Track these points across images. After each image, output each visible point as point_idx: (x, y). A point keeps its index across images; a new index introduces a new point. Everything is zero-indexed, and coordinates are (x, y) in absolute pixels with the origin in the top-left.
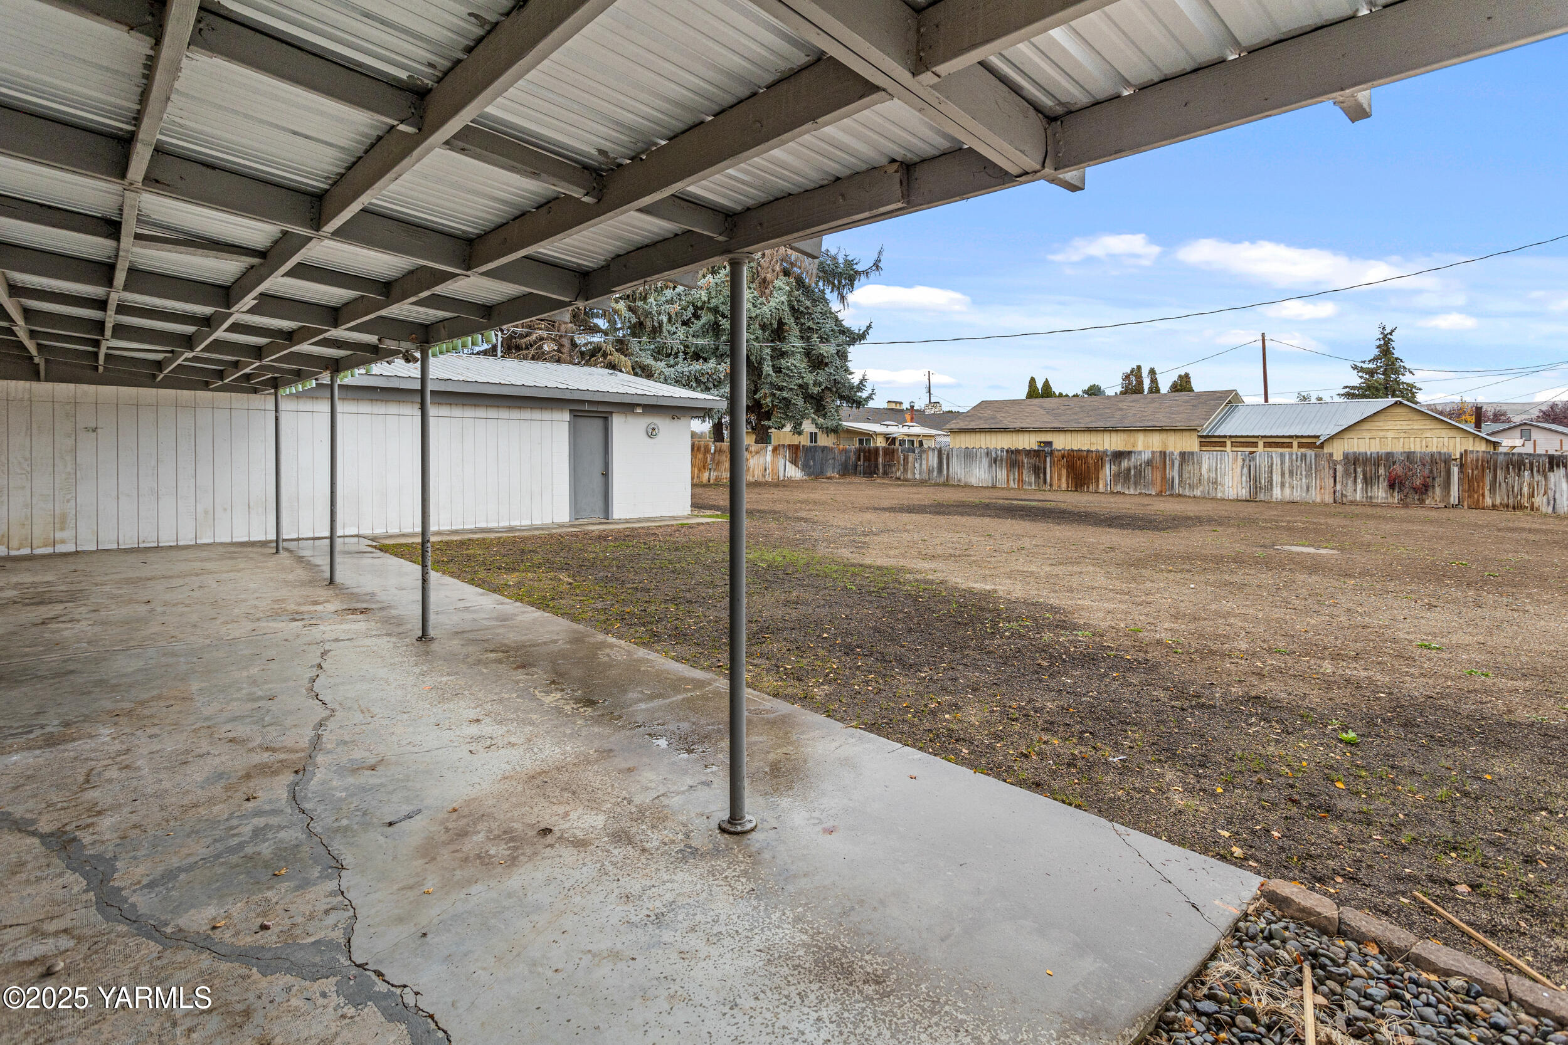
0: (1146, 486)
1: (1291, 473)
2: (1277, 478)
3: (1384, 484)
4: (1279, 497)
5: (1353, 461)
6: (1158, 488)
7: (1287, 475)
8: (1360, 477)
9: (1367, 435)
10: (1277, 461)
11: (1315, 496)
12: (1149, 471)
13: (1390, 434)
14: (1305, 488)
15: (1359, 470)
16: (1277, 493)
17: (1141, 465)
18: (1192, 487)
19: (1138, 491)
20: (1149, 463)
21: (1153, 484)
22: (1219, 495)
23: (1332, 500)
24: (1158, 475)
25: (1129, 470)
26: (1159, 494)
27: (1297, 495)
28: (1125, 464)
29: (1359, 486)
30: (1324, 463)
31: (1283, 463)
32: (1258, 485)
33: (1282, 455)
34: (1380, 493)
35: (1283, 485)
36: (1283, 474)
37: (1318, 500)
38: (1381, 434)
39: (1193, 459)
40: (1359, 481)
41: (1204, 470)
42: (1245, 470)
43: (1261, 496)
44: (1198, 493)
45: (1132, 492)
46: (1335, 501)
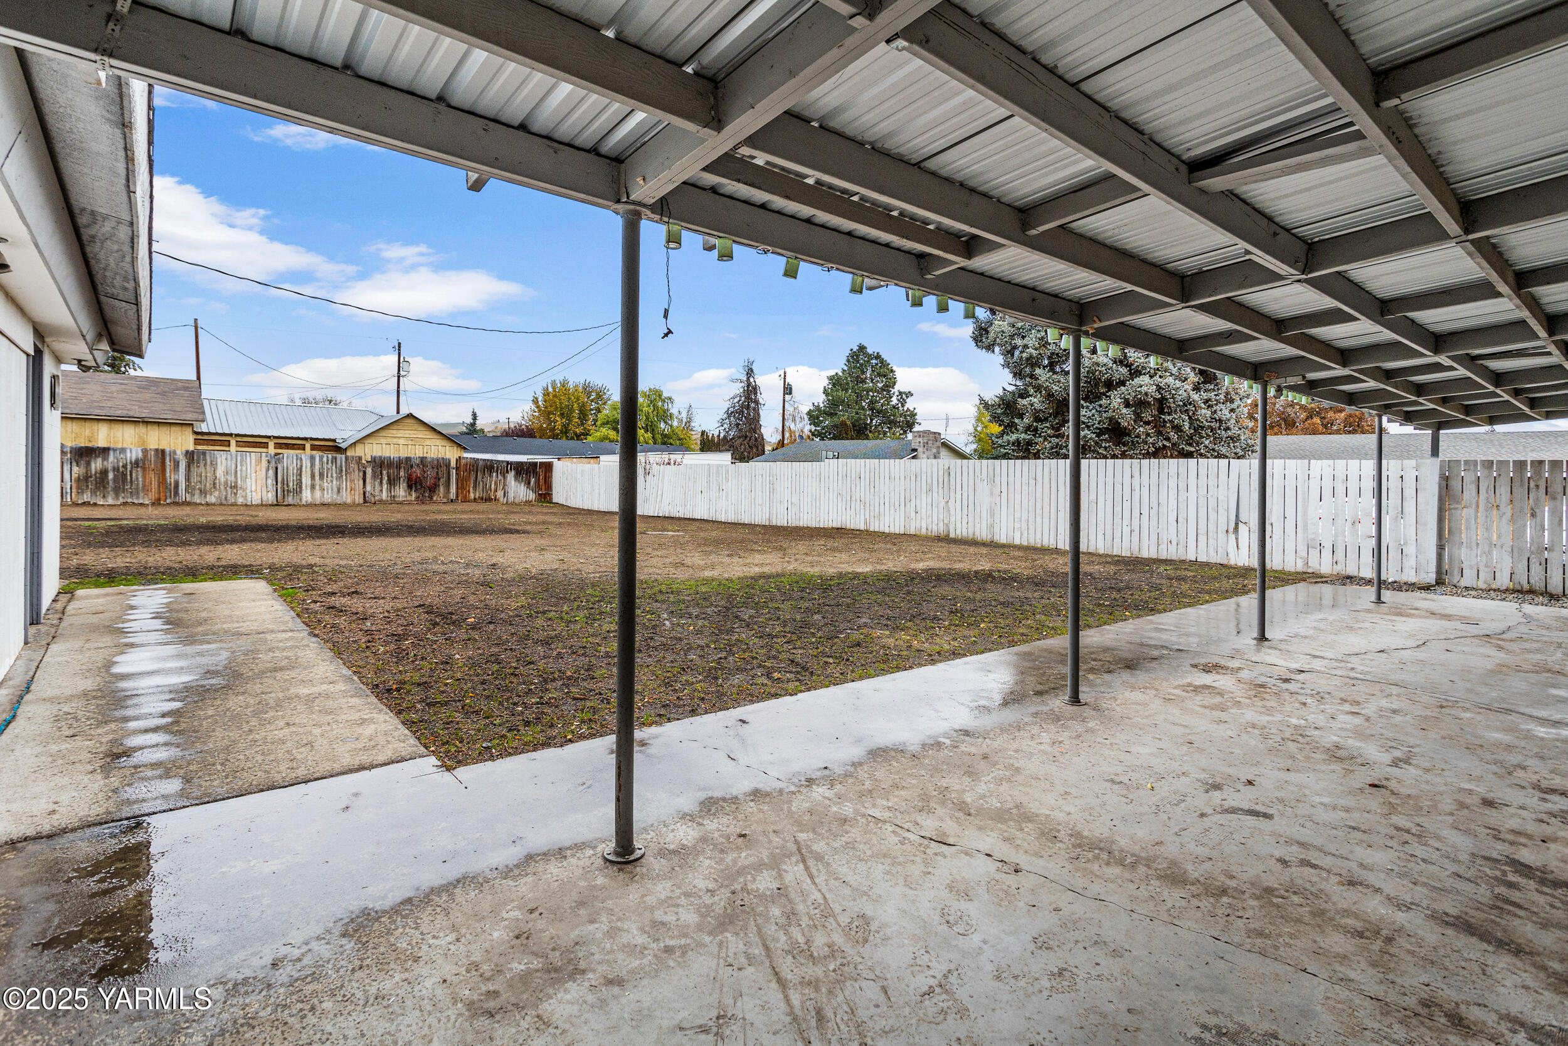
0: (135, 493)
1: (321, 475)
2: (306, 480)
3: (403, 485)
4: (310, 500)
5: (380, 464)
6: (153, 495)
7: (317, 478)
8: (385, 478)
9: (384, 441)
10: (306, 463)
11: (346, 497)
12: (138, 475)
13: (402, 441)
14: (335, 489)
15: (384, 472)
16: (307, 496)
17: (125, 466)
18: (203, 492)
19: (121, 500)
20: (136, 464)
21: (146, 489)
22: (240, 501)
23: (361, 501)
24: (153, 478)
25: (104, 472)
26: (156, 503)
27: (328, 497)
28: (97, 465)
29: (385, 486)
30: (353, 465)
31: (313, 465)
32: (286, 488)
33: (312, 458)
34: (401, 492)
35: (313, 487)
36: (313, 476)
37: (349, 501)
38: (395, 440)
39: (205, 460)
40: (385, 482)
41: (220, 472)
42: (271, 473)
43: (290, 500)
44: (212, 499)
45: (110, 501)
46: (365, 501)
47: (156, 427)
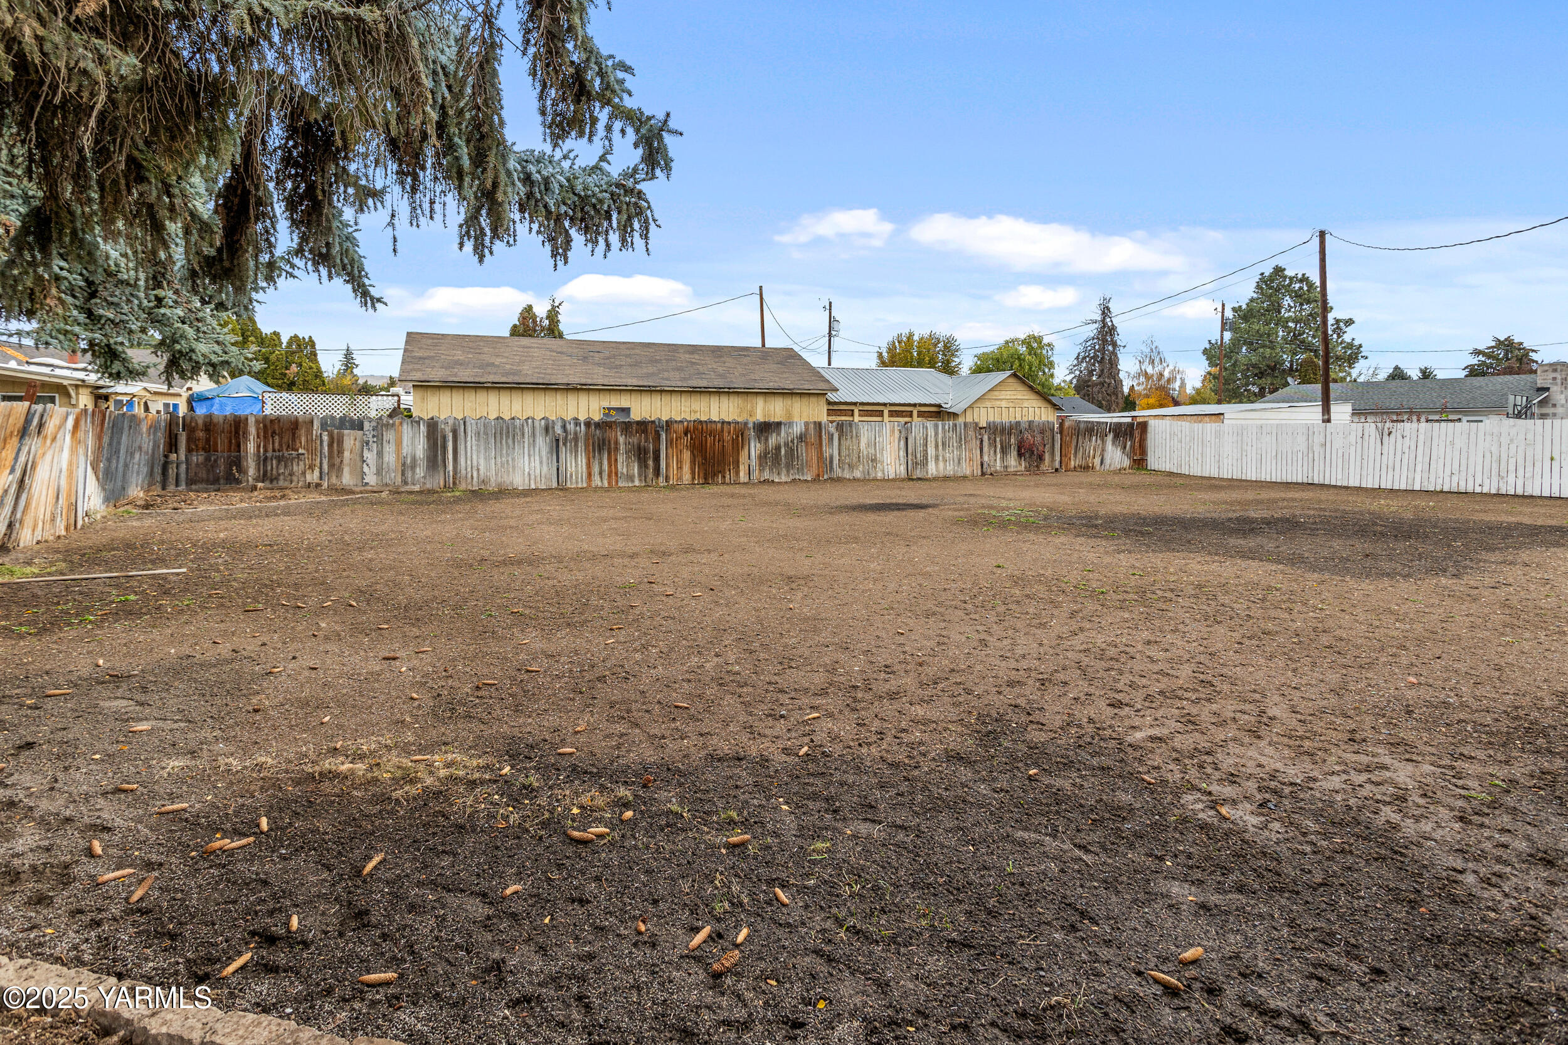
0: (800, 470)
1: (944, 444)
2: (931, 451)
3: (1014, 453)
4: (935, 472)
5: (994, 430)
6: (815, 471)
7: (940, 448)
8: (999, 446)
9: (988, 404)
10: (931, 432)
11: (966, 469)
12: (802, 448)
13: (1004, 404)
14: (956, 461)
15: (998, 439)
16: (932, 469)
17: (792, 441)
18: (851, 467)
19: (791, 477)
20: (802, 438)
21: (809, 467)
22: (880, 475)
23: (980, 473)
24: (814, 454)
25: (778, 448)
26: (816, 479)
27: (950, 469)
28: (773, 440)
29: (998, 456)
30: (971, 433)
31: (936, 434)
32: (915, 460)
33: (936, 426)
34: (1012, 461)
35: (937, 458)
36: (937, 446)
37: (968, 473)
38: (998, 403)
39: (851, 432)
40: (998, 450)
41: (863, 445)
42: (902, 443)
43: (918, 473)
44: (858, 474)
45: (784, 479)
46: (983, 474)
47: (798, 399)
